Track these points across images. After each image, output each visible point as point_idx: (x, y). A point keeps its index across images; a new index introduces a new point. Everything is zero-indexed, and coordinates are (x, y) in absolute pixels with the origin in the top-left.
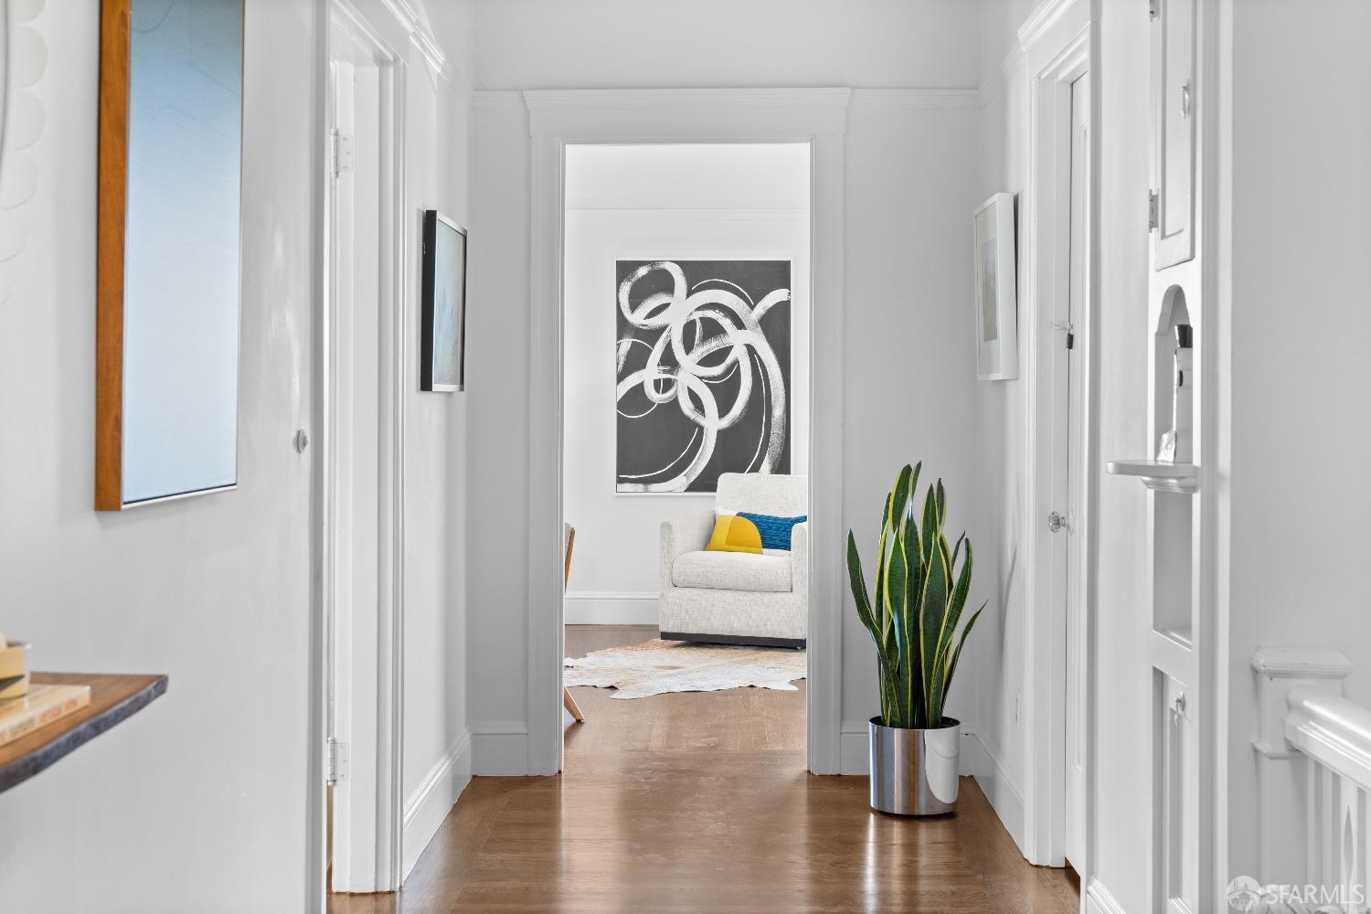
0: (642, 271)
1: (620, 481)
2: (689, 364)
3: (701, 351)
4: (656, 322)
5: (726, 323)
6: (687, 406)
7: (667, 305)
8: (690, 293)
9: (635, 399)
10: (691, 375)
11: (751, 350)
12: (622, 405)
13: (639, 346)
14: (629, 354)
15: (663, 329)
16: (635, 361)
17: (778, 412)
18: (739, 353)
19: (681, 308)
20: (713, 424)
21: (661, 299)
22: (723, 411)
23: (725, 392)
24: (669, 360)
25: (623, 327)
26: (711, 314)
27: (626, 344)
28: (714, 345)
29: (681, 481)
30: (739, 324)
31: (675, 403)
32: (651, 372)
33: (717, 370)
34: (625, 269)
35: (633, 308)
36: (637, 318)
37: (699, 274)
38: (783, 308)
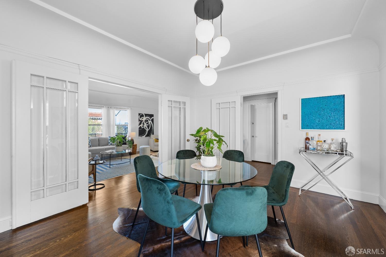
0: (141, 114)
1: (139, 136)
2: (145, 124)
3: (146, 123)
4: (142, 120)
6: (145, 128)
7: (143, 118)
8: (145, 117)
9: (140, 128)
10: (145, 125)
11: (151, 123)
12: (139, 128)
13: (141, 122)
14: (140, 123)
15: (143, 120)
16: (140, 124)
17: (153, 129)
18: (149, 123)
19: (144, 119)
20: (147, 130)
21: (143, 117)
22: (148, 129)
23: (148, 127)
24: (143, 124)
25: (139, 120)
26: (147, 119)
27: (139, 122)
29: (145, 136)
30: (150, 120)
31: (144, 128)
32: (142, 125)
33: (148, 125)
34: (139, 114)
35: (140, 118)
36: (140, 119)
37: (146, 115)
38: (153, 119)
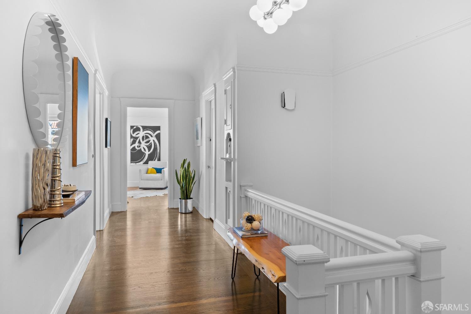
0: (135, 127)
1: (131, 163)
2: (143, 143)
3: (145, 141)
4: (137, 136)
5: (149, 136)
6: (143, 150)
7: (139, 133)
8: (143, 131)
9: (134, 149)
10: (143, 145)
11: (154, 141)
12: (132, 150)
13: (134, 140)
15: (138, 137)
16: (134, 142)
17: (158, 151)
18: (152, 141)
19: (141, 134)
20: (147, 153)
21: (138, 132)
22: (149, 151)
23: (149, 148)
24: (140, 142)
25: (132, 137)
26: (147, 135)
27: (132, 140)
28: (147, 140)
29: (142, 163)
30: (152, 136)
31: (141, 149)
32: (136, 144)
33: (148, 144)
34: (132, 127)
35: (133, 133)
36: (134, 135)
37: (145, 128)
38: (159, 134)
